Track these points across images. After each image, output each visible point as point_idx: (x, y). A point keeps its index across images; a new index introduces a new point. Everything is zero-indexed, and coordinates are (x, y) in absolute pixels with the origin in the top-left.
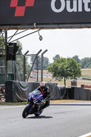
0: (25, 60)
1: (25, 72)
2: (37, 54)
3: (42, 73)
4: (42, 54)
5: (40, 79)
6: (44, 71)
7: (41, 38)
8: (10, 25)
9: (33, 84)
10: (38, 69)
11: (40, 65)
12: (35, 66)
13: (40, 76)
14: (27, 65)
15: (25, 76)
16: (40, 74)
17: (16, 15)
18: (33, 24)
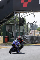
1: (27, 31)
2: (33, 23)
3: (35, 31)
4: (35, 23)
5: (34, 34)
6: (36, 31)
7: (34, 16)
8: (21, 11)
9: (31, 36)
10: (33, 30)
11: (34, 28)
13: (34, 33)
14: (28, 28)
15: (27, 33)
16: (34, 32)
17: (23, 6)
18: (31, 10)
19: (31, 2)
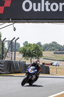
0: (3, 44)
1: (3, 53)
2: (12, 41)
3: (15, 54)
4: (16, 41)
5: (13, 58)
6: (16, 52)
7: (15, 29)
9: (9, 61)
10: (12, 51)
11: (14, 48)
12: (10, 49)
13: (13, 56)
14: (4, 48)
15: (3, 56)
16: (13, 54)
18: (9, 19)
19: (9, 6)
